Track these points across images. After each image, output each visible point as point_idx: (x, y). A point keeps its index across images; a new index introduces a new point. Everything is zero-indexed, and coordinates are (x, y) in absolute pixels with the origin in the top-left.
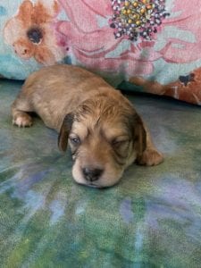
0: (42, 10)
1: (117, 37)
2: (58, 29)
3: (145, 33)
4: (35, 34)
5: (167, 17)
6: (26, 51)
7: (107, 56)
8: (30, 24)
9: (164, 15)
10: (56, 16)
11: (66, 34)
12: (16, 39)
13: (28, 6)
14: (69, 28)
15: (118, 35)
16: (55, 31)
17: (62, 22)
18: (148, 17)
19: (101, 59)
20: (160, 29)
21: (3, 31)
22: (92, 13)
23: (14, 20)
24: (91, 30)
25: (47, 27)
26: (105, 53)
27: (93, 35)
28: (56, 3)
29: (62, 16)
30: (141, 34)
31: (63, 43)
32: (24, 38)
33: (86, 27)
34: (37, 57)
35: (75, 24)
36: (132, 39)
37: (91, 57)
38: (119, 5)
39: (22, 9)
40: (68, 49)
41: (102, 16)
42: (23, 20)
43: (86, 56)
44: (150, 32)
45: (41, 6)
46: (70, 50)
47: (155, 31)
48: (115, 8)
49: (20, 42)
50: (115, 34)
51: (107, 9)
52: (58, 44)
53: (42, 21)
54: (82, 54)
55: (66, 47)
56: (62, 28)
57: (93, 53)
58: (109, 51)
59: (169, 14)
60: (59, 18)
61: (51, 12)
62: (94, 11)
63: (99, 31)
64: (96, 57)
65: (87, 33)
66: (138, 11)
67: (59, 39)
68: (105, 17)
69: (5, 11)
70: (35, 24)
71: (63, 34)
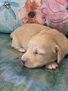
0: (35, 4)
2: (42, 12)
4: (32, 15)
6: (27, 22)
8: (29, 10)
10: (41, 6)
11: (45, 13)
12: (23, 17)
13: (29, 2)
14: (47, 11)
16: (41, 13)
17: (44, 8)
19: (61, 24)
21: (18, 14)
23: (22, 9)
24: (57, 11)
25: (37, 11)
26: (63, 21)
27: (58, 13)
29: (44, 6)
31: (44, 18)
32: (27, 16)
33: (55, 10)
35: (50, 9)
37: (56, 23)
39: (26, 4)
40: (46, 20)
42: (26, 8)
43: (54, 23)
45: (35, 2)
46: (47, 21)
49: (25, 18)
51: (65, 2)
52: (42, 18)
53: (35, 9)
54: (52, 22)
55: (45, 20)
56: (44, 11)
57: (57, 21)
58: (65, 20)
60: (42, 7)
61: (39, 4)
62: (59, 3)
63: (61, 11)
64: (59, 22)
65: (55, 13)
67: (42, 16)
68: (64, 5)
69: (19, 5)
70: (32, 10)
71: (44, 14)
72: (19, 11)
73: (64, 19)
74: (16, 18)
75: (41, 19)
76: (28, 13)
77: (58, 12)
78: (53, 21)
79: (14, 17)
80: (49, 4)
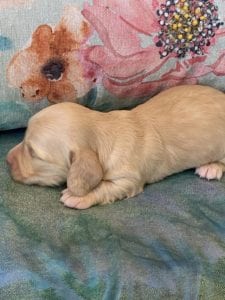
0: (66, 36)
1: (162, 57)
2: (87, 58)
3: (196, 48)
4: (55, 68)
5: (221, 27)
6: (37, 92)
7: (145, 80)
9: (218, 25)
10: (85, 41)
12: (26, 78)
15: (164, 54)
16: (82, 59)
17: (94, 47)
18: (200, 29)
19: (136, 85)
20: (214, 41)
21: (7, 70)
22: (134, 31)
23: (25, 54)
24: (131, 53)
25: (73, 57)
26: (143, 77)
27: (134, 58)
28: (85, 24)
29: (94, 40)
30: (192, 49)
31: (91, 74)
32: (37, 75)
33: (124, 50)
34: (51, 96)
35: (112, 48)
36: (179, 56)
37: (123, 84)
38: (166, 18)
39: (37, 37)
40: (95, 80)
41: (147, 34)
43: (117, 84)
44: (201, 45)
45: (64, 30)
46: (99, 79)
47: (208, 44)
48: (162, 23)
49: (31, 82)
50: (160, 53)
51: (152, 25)
52: (84, 76)
53: (65, 50)
54: (114, 83)
55: (93, 79)
56: (93, 56)
57: (128, 80)
58: (150, 73)
59: (222, 24)
60: (88, 43)
61: (78, 36)
62: (137, 29)
63: (141, 53)
64: (131, 82)
65: (126, 57)
66: (189, 23)
67: (87, 70)
68: (150, 35)
69: (10, 42)
70: (55, 55)
71: (93, 63)
72: (12, 62)
73: (148, 71)
75: (82, 79)
76: (42, 64)
77: (133, 55)
78: (117, 80)
80: (107, 35)
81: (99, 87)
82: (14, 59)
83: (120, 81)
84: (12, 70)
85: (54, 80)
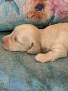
6: (33, 16)
12: (29, 11)
21: (22, 7)
31: (53, 10)
34: (38, 18)
40: (55, 12)
49: (31, 12)
54: (62, 13)
65: (67, 3)
72: (24, 4)
74: (20, 13)
76: (35, 5)
79: (17, 12)
81: (56, 15)
82: (25, 3)
83: (64, 13)
84: (24, 7)
85: (39, 12)
